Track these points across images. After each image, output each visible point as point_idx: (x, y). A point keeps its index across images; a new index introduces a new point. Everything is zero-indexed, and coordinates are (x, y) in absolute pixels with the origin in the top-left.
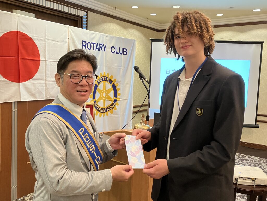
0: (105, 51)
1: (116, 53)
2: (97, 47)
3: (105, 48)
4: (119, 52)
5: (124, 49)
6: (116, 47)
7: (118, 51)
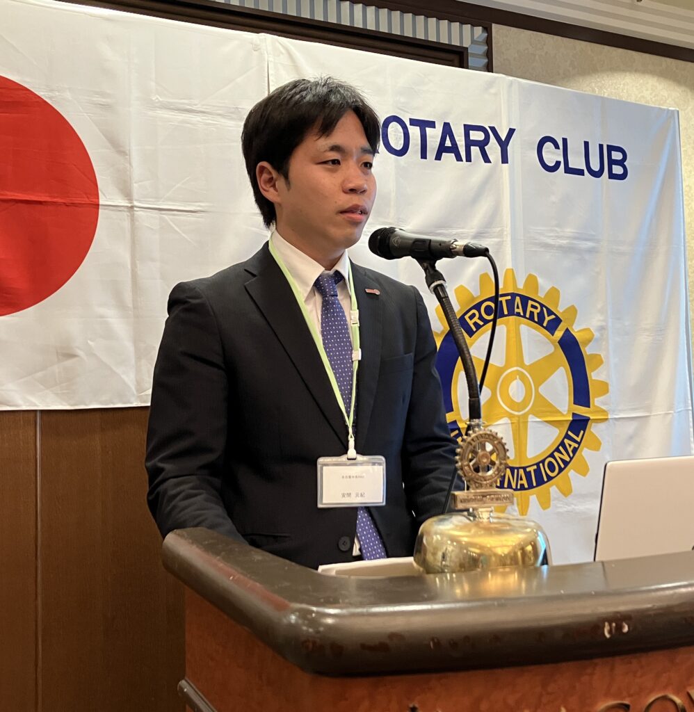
0: (505, 160)
1: (568, 170)
2: (448, 143)
3: (504, 145)
4: (583, 167)
5: (611, 148)
6: (565, 140)
7: (577, 161)
